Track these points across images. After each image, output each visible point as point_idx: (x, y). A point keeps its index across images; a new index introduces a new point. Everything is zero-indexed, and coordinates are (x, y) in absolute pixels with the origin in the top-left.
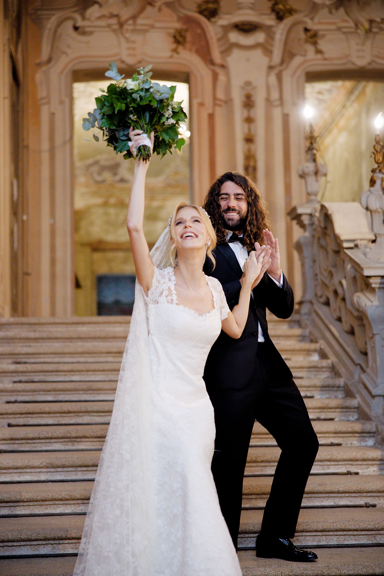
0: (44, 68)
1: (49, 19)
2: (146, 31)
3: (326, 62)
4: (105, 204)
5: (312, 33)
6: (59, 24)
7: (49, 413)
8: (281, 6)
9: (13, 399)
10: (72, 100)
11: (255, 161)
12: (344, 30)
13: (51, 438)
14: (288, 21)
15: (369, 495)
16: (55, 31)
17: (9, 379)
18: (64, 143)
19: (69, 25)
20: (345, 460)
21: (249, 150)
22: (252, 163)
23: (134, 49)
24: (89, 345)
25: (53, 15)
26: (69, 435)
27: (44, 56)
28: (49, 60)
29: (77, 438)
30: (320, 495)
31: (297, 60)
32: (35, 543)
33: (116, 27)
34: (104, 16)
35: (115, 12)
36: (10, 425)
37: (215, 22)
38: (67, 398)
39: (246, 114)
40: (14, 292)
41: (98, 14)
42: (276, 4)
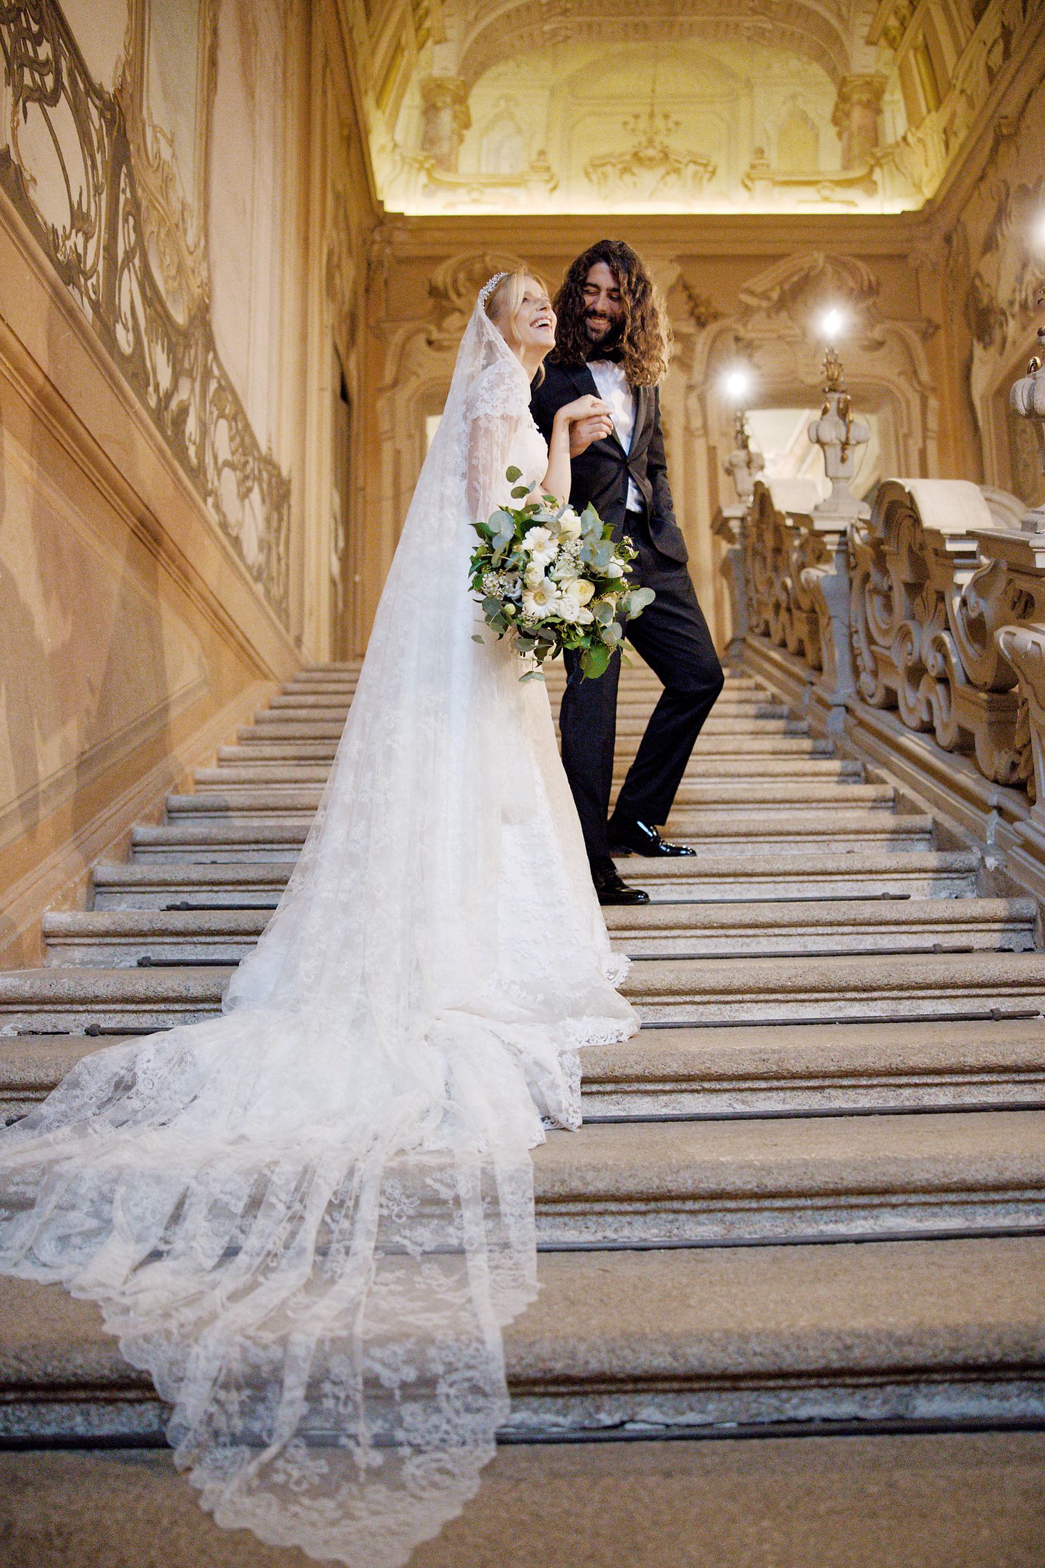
0: (388, 394)
1: (395, 332)
5: (745, 342)
6: (408, 339)
8: (702, 309)
12: (788, 339)
14: (713, 328)
15: (822, 805)
16: (403, 348)
19: (422, 338)
20: (786, 775)
25: (400, 327)
27: (388, 377)
28: (395, 383)
30: (746, 806)
42: (696, 306)
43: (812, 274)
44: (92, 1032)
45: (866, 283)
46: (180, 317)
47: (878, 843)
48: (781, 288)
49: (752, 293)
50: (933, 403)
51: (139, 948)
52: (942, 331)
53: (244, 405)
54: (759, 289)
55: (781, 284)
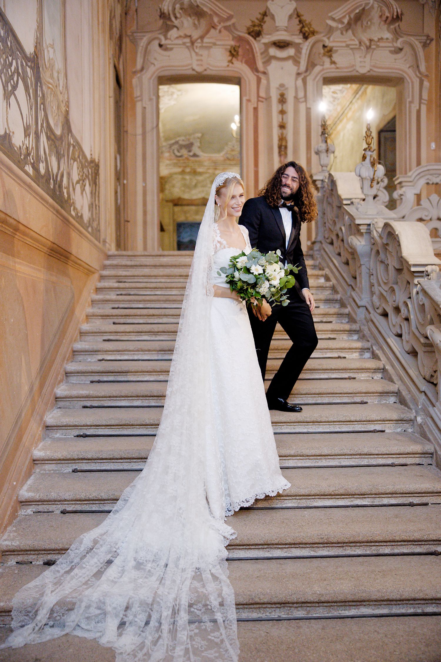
0: (139, 75)
1: (142, 39)
2: (211, 47)
3: (338, 70)
4: (183, 172)
5: (328, 48)
6: (149, 43)
7: (140, 316)
8: (306, 29)
9: (116, 306)
10: (158, 97)
11: (286, 142)
12: (351, 47)
13: (141, 332)
14: (311, 40)
15: (351, 371)
16: (146, 48)
17: (114, 293)
18: (153, 129)
19: (156, 43)
20: (337, 349)
21: (282, 134)
22: (284, 144)
23: (202, 60)
24: (167, 271)
25: (144, 36)
26: (153, 330)
28: (142, 69)
29: (158, 332)
31: (318, 69)
32: (131, 398)
33: (189, 44)
34: (180, 36)
35: (188, 34)
36: (114, 323)
37: (260, 41)
38: (153, 306)
39: (280, 108)
40: (118, 234)
41: (176, 36)
42: (303, 27)
43: (367, 8)
44: (64, 512)
45: (395, 14)
46: (58, 132)
47: (374, 397)
48: (349, 16)
49: (333, 19)
50: (426, 84)
51: (72, 464)
52: (434, 43)
53: (82, 145)
54: (337, 16)
55: (349, 14)
